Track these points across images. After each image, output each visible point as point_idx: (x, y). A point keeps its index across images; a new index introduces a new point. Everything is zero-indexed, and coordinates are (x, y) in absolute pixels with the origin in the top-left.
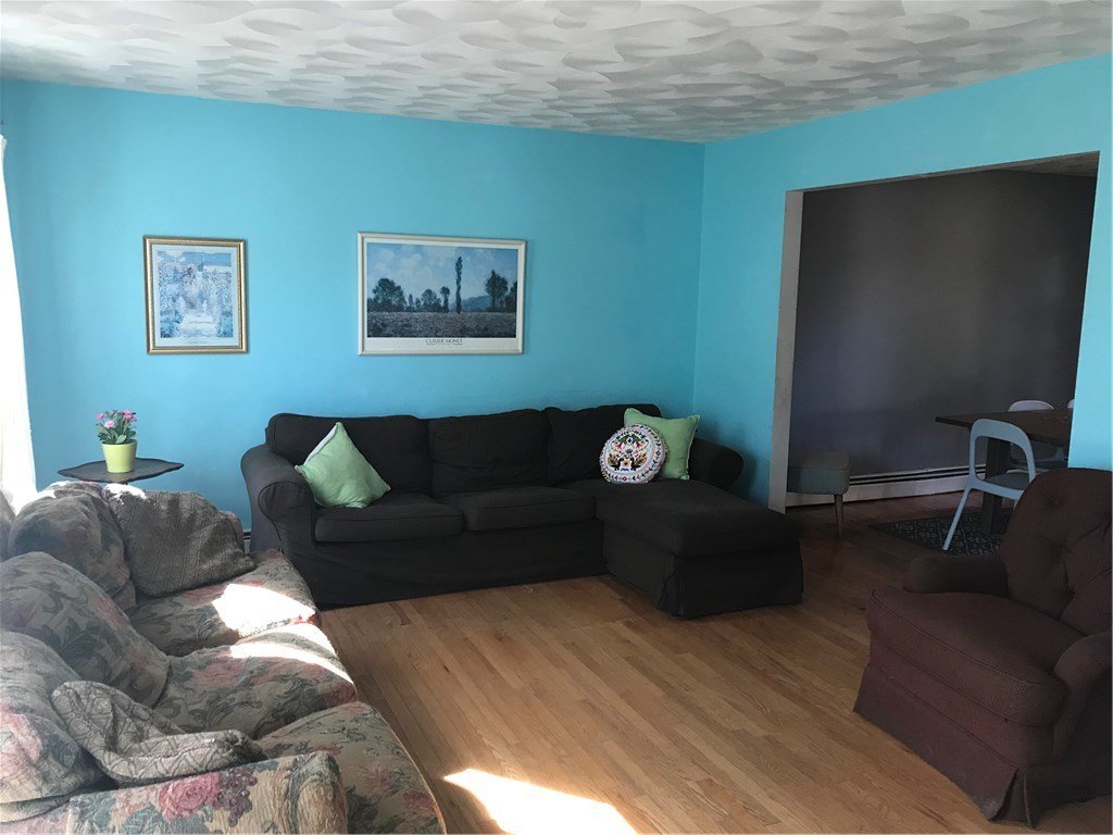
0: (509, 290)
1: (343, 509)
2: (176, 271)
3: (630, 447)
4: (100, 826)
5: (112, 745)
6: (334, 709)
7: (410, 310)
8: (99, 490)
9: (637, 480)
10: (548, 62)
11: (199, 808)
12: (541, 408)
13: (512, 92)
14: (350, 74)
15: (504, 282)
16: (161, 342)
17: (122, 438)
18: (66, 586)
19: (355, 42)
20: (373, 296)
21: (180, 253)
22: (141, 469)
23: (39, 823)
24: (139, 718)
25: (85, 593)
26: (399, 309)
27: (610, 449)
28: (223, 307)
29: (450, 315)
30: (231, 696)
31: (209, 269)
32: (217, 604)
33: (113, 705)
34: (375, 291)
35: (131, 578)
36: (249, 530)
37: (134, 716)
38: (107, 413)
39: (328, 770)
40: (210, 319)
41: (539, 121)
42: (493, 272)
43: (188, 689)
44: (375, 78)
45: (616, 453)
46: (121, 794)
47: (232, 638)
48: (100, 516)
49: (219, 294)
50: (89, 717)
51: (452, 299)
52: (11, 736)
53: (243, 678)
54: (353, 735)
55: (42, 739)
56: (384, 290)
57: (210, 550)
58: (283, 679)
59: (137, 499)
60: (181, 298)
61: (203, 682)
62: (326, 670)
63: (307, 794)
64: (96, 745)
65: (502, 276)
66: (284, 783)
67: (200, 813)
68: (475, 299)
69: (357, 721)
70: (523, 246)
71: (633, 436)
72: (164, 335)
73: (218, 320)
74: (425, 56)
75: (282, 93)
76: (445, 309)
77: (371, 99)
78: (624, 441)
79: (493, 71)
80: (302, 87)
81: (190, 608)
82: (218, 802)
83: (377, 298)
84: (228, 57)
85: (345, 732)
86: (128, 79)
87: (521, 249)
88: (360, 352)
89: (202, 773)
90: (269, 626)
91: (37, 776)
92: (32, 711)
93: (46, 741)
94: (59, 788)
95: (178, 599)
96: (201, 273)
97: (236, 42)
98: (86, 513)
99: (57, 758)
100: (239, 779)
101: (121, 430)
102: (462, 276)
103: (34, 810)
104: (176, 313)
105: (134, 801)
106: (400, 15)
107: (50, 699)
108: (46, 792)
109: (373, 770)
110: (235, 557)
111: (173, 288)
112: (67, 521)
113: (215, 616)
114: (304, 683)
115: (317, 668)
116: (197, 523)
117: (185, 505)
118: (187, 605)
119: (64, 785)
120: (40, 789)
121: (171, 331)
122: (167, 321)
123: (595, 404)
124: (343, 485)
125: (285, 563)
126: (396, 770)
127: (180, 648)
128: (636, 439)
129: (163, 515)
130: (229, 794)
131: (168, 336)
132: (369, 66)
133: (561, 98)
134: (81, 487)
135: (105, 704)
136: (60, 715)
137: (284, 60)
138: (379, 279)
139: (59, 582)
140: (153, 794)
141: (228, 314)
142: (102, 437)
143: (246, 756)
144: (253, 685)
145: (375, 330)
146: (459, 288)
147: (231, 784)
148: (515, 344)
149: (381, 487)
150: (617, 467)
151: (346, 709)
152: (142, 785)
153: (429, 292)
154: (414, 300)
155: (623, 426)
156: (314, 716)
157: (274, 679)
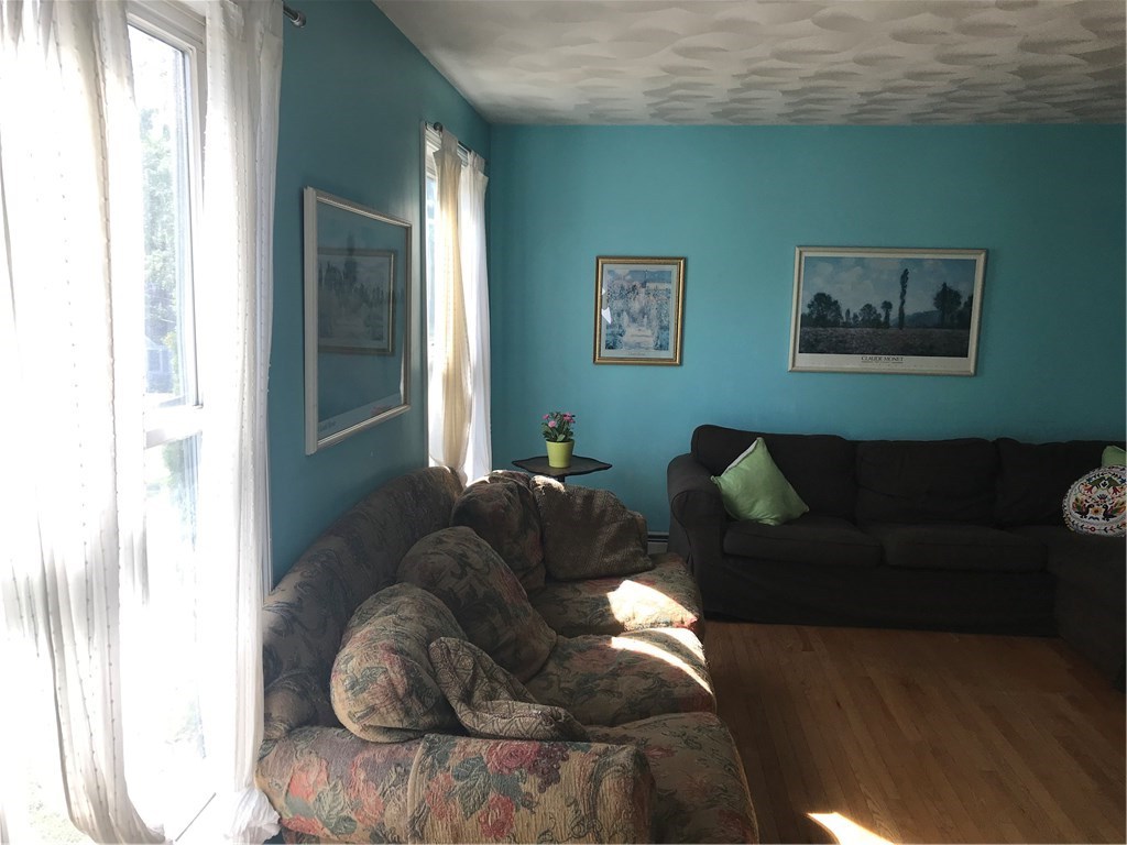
0: (962, 306)
1: (756, 524)
2: (622, 288)
3: (1105, 493)
4: (439, 763)
5: (467, 698)
6: (683, 715)
7: (846, 325)
8: (528, 480)
9: (1111, 533)
10: (1003, 49)
11: (517, 768)
12: (992, 438)
13: (966, 87)
14: (786, 88)
15: (957, 295)
16: (606, 353)
17: (562, 437)
18: (474, 558)
19: (780, 56)
20: (807, 311)
21: (627, 271)
22: (577, 465)
23: (397, 749)
24: (497, 680)
25: (488, 566)
26: (835, 324)
27: (1077, 492)
28: (661, 321)
29: (890, 331)
30: (598, 681)
31: (651, 286)
32: (611, 596)
33: (475, 664)
34: (809, 306)
35: (543, 560)
36: (667, 534)
37: (492, 678)
38: (552, 414)
39: (631, 764)
40: (649, 332)
41: (1007, 115)
42: (945, 285)
43: (566, 668)
44: (813, 90)
45: (1085, 498)
46: (462, 741)
47: (618, 629)
48: (522, 502)
49: (659, 310)
50: (454, 670)
51: (894, 314)
52: (386, 672)
53: (611, 669)
54: (690, 742)
55: (409, 678)
56: (819, 305)
57: (613, 546)
58: (645, 676)
59: (557, 491)
60: (625, 313)
61: (578, 664)
62: (687, 675)
63: (608, 782)
64: (453, 695)
65: (955, 289)
66: (590, 766)
67: (517, 773)
68: (921, 314)
69: (700, 731)
70: (983, 255)
71: (1110, 479)
72: (609, 347)
73: (656, 334)
74: (859, 61)
75: (726, 113)
76: (886, 324)
77: (814, 110)
78: (1096, 484)
79: (939, 67)
80: (744, 106)
81: (587, 596)
82: (533, 768)
83: (812, 313)
84: (669, 85)
85: (685, 738)
86: (591, 115)
87: (981, 260)
88: (790, 369)
89: (528, 739)
90: (652, 625)
91: (401, 709)
92: (408, 655)
93: (411, 682)
94: (417, 725)
95: (580, 586)
96: (643, 290)
97: (672, 71)
98: (509, 498)
99: (419, 698)
100: (555, 752)
101: (562, 431)
102: (907, 290)
103: (395, 738)
104: (620, 326)
105: (469, 749)
106: (822, 23)
107: (427, 648)
108: (406, 724)
109: (698, 779)
110: (635, 555)
111: (619, 304)
112: (491, 503)
113: (606, 607)
114: (663, 683)
115: (679, 671)
116: (606, 519)
117: (598, 502)
118: (586, 592)
119: (421, 722)
120: (401, 721)
121: (614, 343)
122: (612, 334)
123: (1063, 438)
124: (757, 501)
125: (682, 568)
126: (721, 785)
127: (572, 630)
128: (1112, 484)
129: (577, 509)
130: (543, 763)
131: (612, 348)
132: (803, 79)
133: (1029, 88)
134: (513, 476)
135: (468, 662)
136: (431, 663)
137: (719, 82)
138: (815, 293)
139: (469, 553)
140: (484, 747)
141: (666, 328)
142: (546, 434)
143: (567, 733)
144: (618, 675)
145: (808, 346)
146: (903, 303)
147: (547, 755)
148: (968, 364)
149: (798, 506)
150: (1084, 514)
151: (695, 717)
152: (482, 737)
153: (869, 306)
154: (852, 315)
155: (1099, 466)
156: (664, 717)
157: (638, 674)
